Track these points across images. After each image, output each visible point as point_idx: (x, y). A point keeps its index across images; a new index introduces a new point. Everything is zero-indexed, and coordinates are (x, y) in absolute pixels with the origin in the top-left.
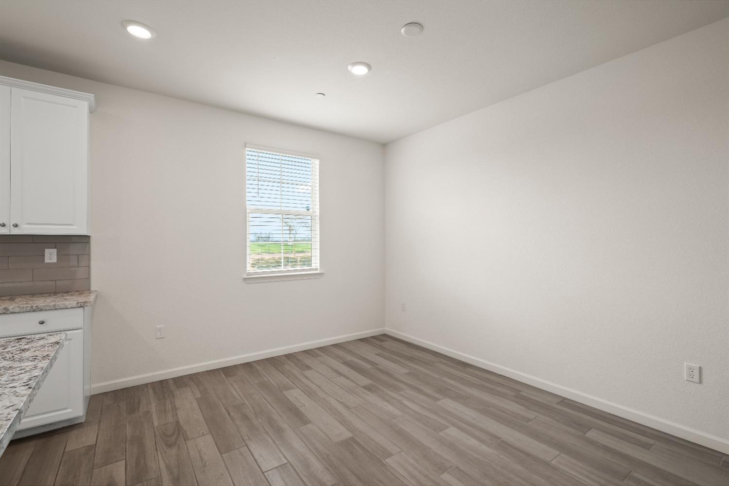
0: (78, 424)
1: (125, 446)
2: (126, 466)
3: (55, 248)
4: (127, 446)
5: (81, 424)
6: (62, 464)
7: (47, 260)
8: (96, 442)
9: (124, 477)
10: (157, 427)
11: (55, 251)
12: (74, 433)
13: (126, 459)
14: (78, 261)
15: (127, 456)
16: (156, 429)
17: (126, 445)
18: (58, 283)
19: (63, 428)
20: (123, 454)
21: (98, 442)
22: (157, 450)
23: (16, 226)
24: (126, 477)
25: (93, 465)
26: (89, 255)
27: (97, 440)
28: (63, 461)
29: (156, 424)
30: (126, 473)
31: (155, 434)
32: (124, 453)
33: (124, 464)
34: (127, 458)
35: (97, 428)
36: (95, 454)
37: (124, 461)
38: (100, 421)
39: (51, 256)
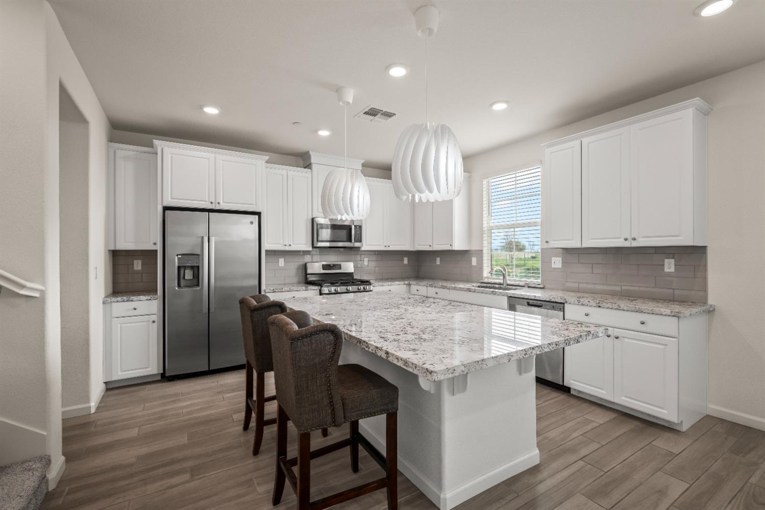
0: (675, 430)
1: (700, 475)
2: (687, 490)
3: (673, 258)
4: (702, 477)
5: (679, 431)
6: (642, 450)
7: (667, 270)
8: (679, 453)
9: (678, 497)
10: (751, 484)
11: (672, 261)
12: (668, 435)
13: (691, 485)
14: (695, 272)
15: (695, 484)
16: (748, 484)
17: (702, 475)
18: (676, 292)
19: (664, 426)
20: (693, 479)
21: (681, 454)
22: (730, 502)
23: (634, 239)
24: (679, 498)
25: (662, 468)
26: (705, 266)
27: (682, 452)
28: (645, 448)
29: (753, 480)
30: (682, 494)
31: (743, 487)
32: (695, 480)
33: (686, 488)
34: (693, 485)
35: (689, 444)
36: (670, 461)
37: (689, 485)
38: (696, 440)
39: (669, 266)
